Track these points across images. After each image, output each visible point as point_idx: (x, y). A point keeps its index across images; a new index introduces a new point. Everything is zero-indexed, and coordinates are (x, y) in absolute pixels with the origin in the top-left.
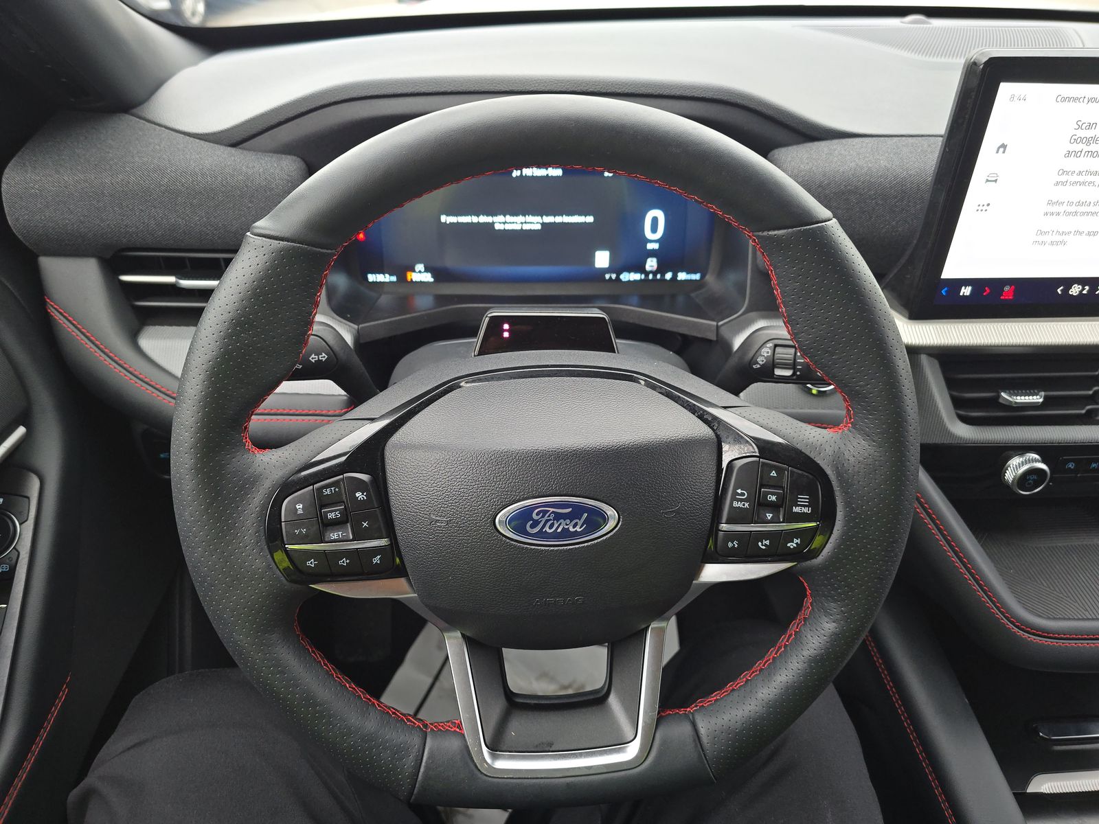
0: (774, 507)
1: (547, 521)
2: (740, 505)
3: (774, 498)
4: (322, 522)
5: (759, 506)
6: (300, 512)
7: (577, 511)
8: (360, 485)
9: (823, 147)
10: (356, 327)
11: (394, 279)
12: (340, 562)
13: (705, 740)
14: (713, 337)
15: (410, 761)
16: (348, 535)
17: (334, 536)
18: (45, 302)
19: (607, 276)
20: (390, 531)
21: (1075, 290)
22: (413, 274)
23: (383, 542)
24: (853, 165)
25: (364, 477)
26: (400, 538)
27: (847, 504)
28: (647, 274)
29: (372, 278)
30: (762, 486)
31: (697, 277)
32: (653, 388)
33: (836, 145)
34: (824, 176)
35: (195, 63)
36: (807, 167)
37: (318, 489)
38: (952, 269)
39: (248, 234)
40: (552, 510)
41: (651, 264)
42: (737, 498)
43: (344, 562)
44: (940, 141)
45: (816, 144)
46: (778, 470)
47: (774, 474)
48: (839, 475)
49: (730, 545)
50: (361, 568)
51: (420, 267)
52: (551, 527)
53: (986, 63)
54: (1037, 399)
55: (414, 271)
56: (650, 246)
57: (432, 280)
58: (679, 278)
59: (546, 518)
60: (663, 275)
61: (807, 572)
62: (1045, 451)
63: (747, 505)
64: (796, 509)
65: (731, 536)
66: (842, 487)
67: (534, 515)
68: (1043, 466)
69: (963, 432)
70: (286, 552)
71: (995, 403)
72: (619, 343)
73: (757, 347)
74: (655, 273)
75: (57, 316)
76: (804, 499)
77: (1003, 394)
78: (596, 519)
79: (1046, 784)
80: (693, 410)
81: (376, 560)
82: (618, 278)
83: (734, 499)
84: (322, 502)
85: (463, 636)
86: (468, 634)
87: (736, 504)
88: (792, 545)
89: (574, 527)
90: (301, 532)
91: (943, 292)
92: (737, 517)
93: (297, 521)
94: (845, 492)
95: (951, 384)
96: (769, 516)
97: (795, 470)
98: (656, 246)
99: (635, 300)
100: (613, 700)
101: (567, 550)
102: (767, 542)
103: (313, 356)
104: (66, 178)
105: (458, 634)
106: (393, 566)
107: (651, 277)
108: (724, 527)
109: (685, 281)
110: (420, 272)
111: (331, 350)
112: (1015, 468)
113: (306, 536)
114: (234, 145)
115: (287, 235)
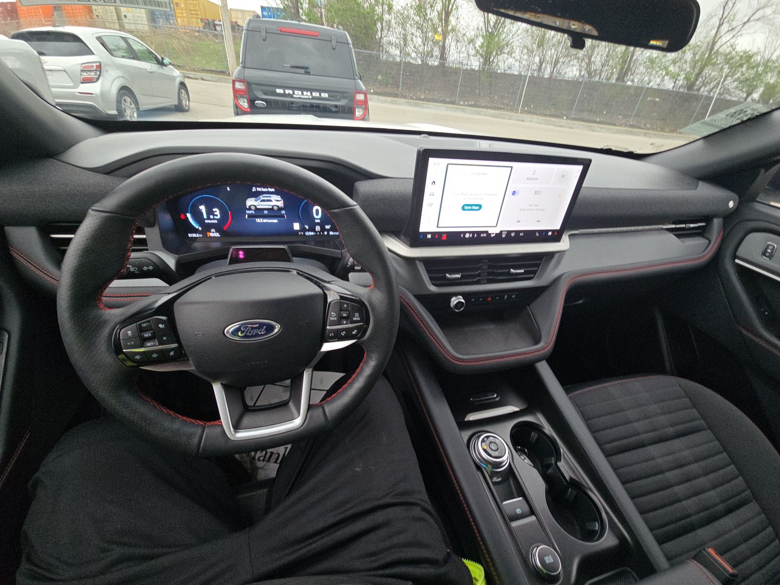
0: (346, 318)
1: (248, 331)
2: (333, 319)
3: (345, 315)
4: (142, 338)
5: (340, 319)
6: (130, 335)
7: (261, 325)
8: (162, 322)
9: (375, 181)
10: (177, 256)
11: (201, 236)
12: (153, 356)
13: (327, 413)
14: (340, 257)
15: (196, 440)
16: (156, 344)
17: (149, 344)
18: (9, 249)
19: (300, 233)
20: (178, 340)
21: (467, 236)
22: (211, 233)
23: (175, 345)
24: (385, 189)
25: (164, 318)
26: (183, 342)
27: (374, 315)
28: (316, 232)
29: (190, 235)
30: (341, 310)
31: (337, 233)
32: (301, 275)
33: (381, 181)
34: (374, 192)
35: (97, 137)
36: (368, 189)
37: (139, 324)
38: (423, 228)
39: (90, 210)
40: (250, 326)
41: (318, 228)
42: (333, 316)
43: (155, 355)
44: (413, 180)
45: (373, 180)
46: (347, 304)
47: (345, 306)
48: (370, 304)
49: (331, 335)
50: (163, 357)
51: (213, 230)
52: (250, 333)
53: (423, 151)
54: (459, 276)
55: (211, 232)
56: (317, 221)
57: (219, 236)
58: (330, 234)
59: (247, 329)
60: (323, 233)
61: (363, 343)
62: (464, 295)
63: (336, 319)
64: (354, 319)
65: (331, 331)
66: (371, 308)
67: (242, 328)
68: (463, 301)
69: (433, 289)
70: (124, 353)
71: (445, 278)
72: (294, 259)
73: (348, 259)
74: (320, 232)
75: (15, 255)
76: (357, 314)
77: (447, 275)
78: (270, 328)
79: (472, 417)
80: (316, 283)
81: (172, 353)
82: (304, 234)
83: (331, 316)
84: (141, 330)
85: (222, 384)
86: (224, 383)
87: (331, 319)
88: (354, 333)
89: (261, 332)
90: (131, 344)
91: (421, 237)
92: (333, 323)
93: (129, 339)
94: (373, 310)
95: (428, 271)
96: (345, 322)
97: (353, 304)
98: (319, 221)
99: (313, 243)
100: (291, 404)
101: (258, 342)
102: (345, 332)
103: (145, 267)
104: (14, 188)
105: (220, 384)
106: (181, 355)
107: (318, 233)
108: (328, 327)
109: (333, 235)
110: (213, 232)
111: (154, 265)
112: (454, 301)
113: (134, 345)
114: (107, 173)
115: (108, 210)
